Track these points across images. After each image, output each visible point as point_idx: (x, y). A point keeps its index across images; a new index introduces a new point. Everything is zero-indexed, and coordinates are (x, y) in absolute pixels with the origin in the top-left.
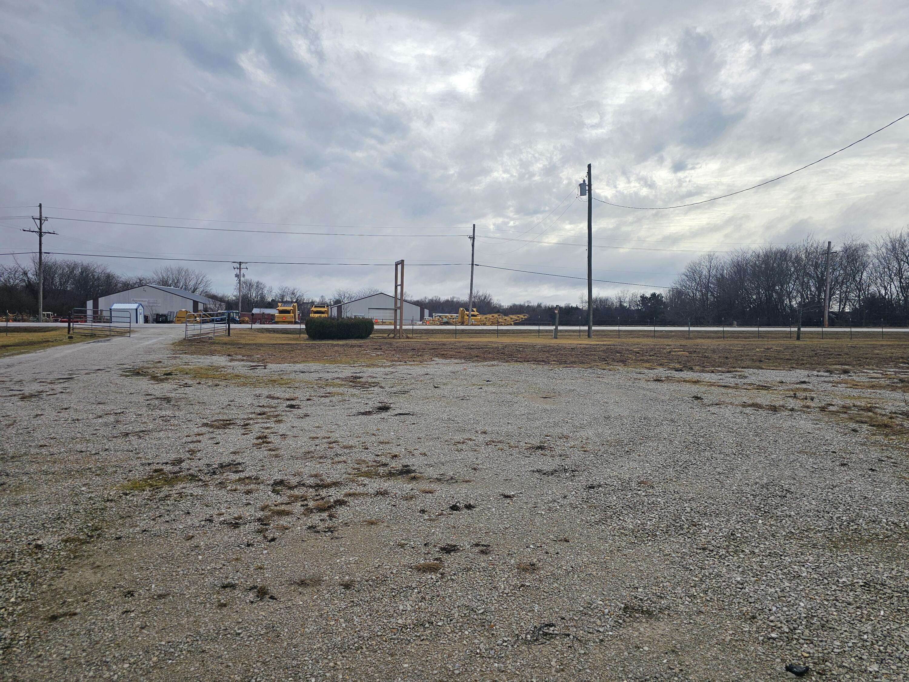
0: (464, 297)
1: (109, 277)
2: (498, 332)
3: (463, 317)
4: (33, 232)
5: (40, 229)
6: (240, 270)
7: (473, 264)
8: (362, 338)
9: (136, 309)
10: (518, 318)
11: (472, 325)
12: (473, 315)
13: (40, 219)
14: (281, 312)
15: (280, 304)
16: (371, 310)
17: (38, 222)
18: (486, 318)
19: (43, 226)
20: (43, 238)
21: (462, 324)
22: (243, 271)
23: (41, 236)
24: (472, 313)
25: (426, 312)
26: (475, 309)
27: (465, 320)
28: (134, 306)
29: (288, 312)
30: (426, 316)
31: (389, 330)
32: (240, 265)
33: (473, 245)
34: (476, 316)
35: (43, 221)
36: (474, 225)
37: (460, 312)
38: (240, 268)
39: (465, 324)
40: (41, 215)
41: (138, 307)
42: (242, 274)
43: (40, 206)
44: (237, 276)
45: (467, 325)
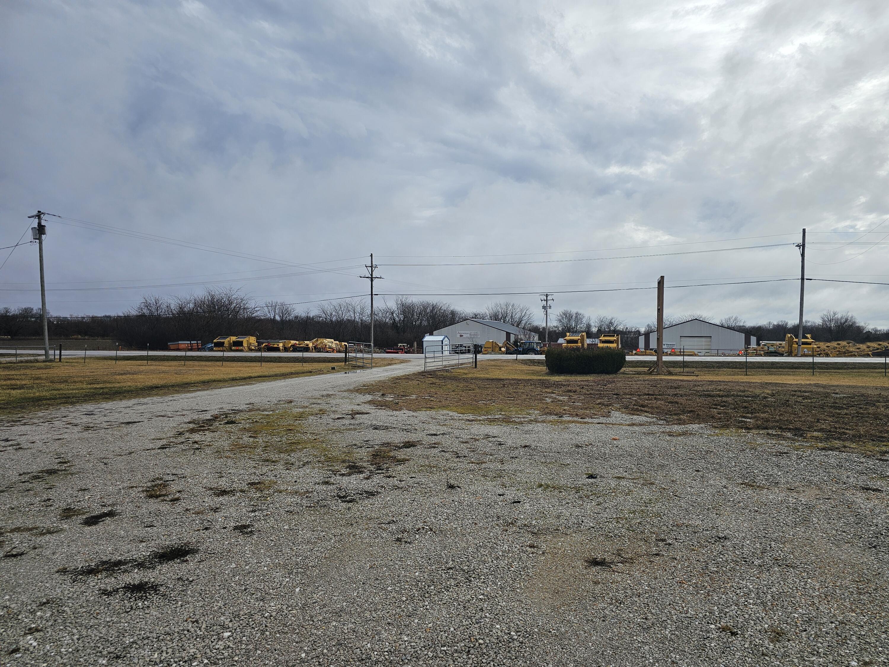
0: (792, 321)
1: (453, 313)
2: (813, 366)
3: (790, 346)
4: (367, 278)
5: (372, 275)
6: (547, 302)
7: (803, 279)
8: (608, 373)
9: (442, 341)
10: (879, 347)
11: (803, 356)
12: (804, 343)
13: (372, 267)
14: (569, 342)
15: (568, 334)
16: (683, 339)
17: (370, 269)
18: (828, 347)
19: (373, 273)
20: (373, 282)
21: (790, 354)
22: (549, 302)
23: (372, 281)
24: (803, 340)
25: (753, 339)
26: (809, 336)
27: (793, 350)
28: (440, 338)
29: (576, 342)
30: (753, 345)
31: (651, 362)
32: (547, 297)
33: (803, 255)
34: (810, 344)
35: (374, 268)
36: (804, 230)
37: (787, 339)
38: (547, 300)
39: (793, 355)
40: (372, 263)
41: (444, 339)
42: (548, 305)
43: (372, 255)
44: (544, 307)
45: (796, 356)
